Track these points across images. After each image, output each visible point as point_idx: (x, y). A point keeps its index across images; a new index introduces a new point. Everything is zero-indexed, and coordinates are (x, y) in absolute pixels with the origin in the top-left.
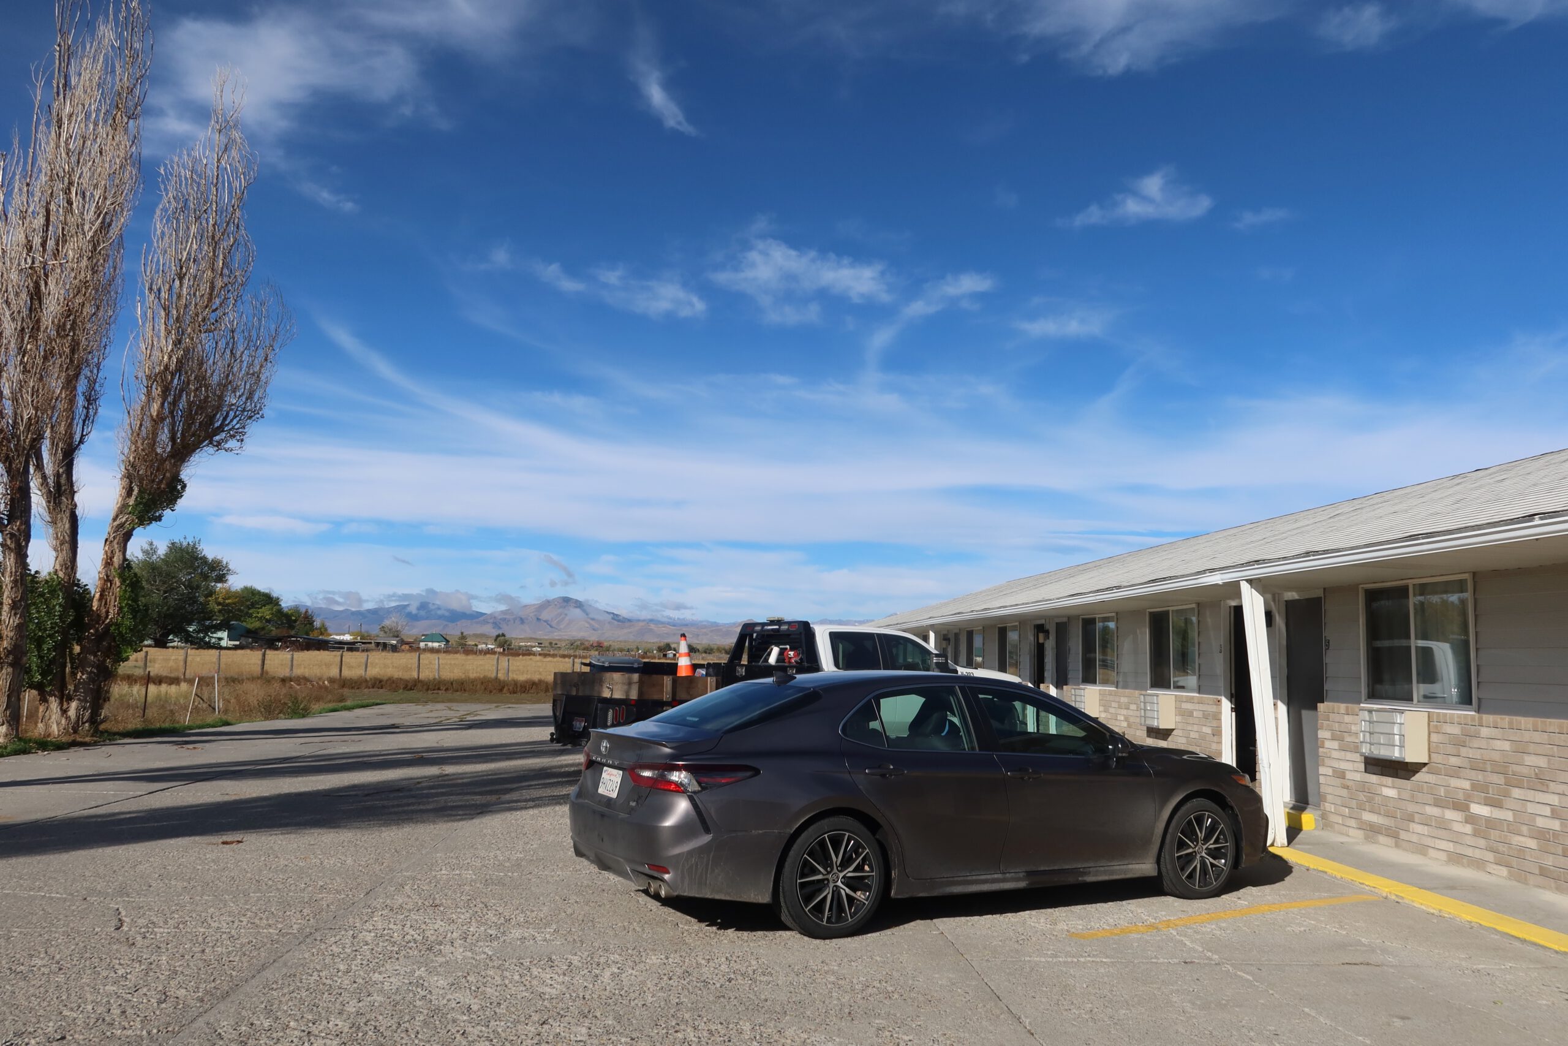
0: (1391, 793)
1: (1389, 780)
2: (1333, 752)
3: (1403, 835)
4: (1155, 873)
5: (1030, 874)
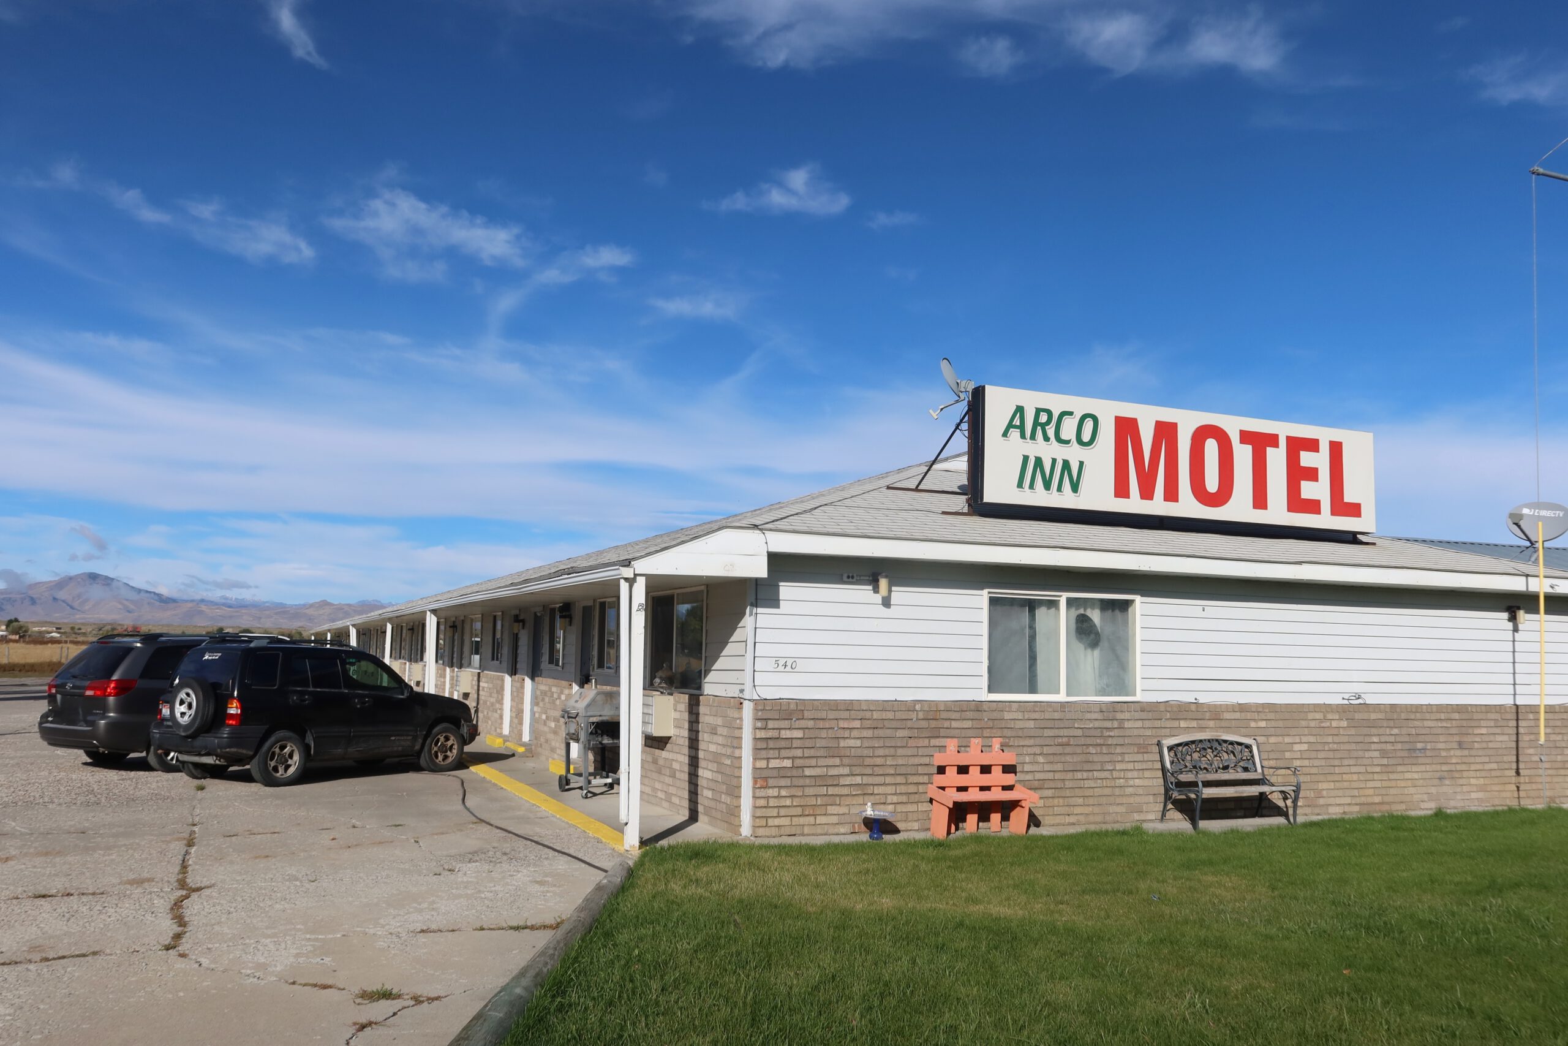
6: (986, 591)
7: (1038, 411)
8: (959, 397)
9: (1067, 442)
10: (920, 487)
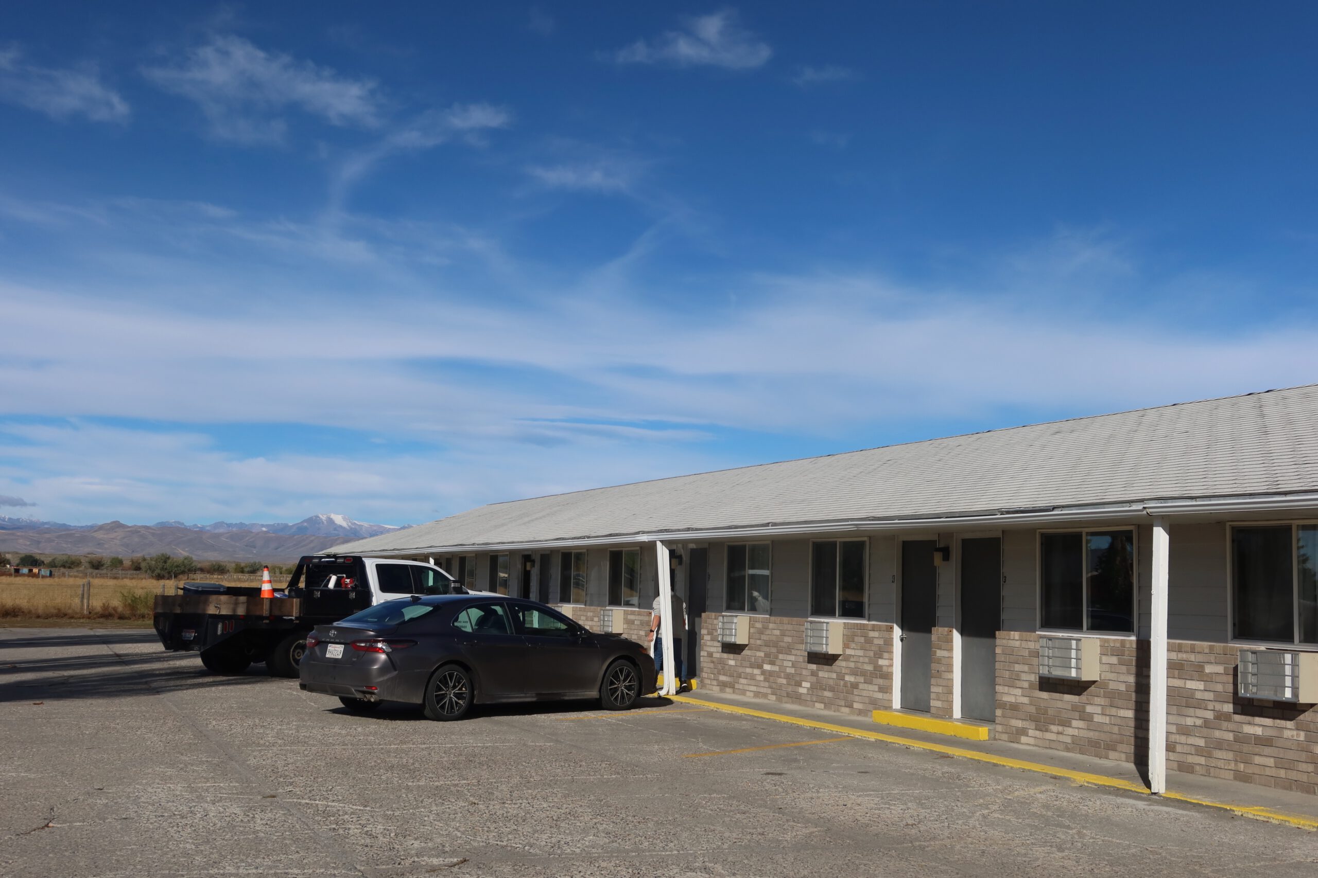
0: (732, 663)
1: (731, 656)
2: (708, 642)
3: (737, 686)
4: (598, 697)
5: (537, 694)
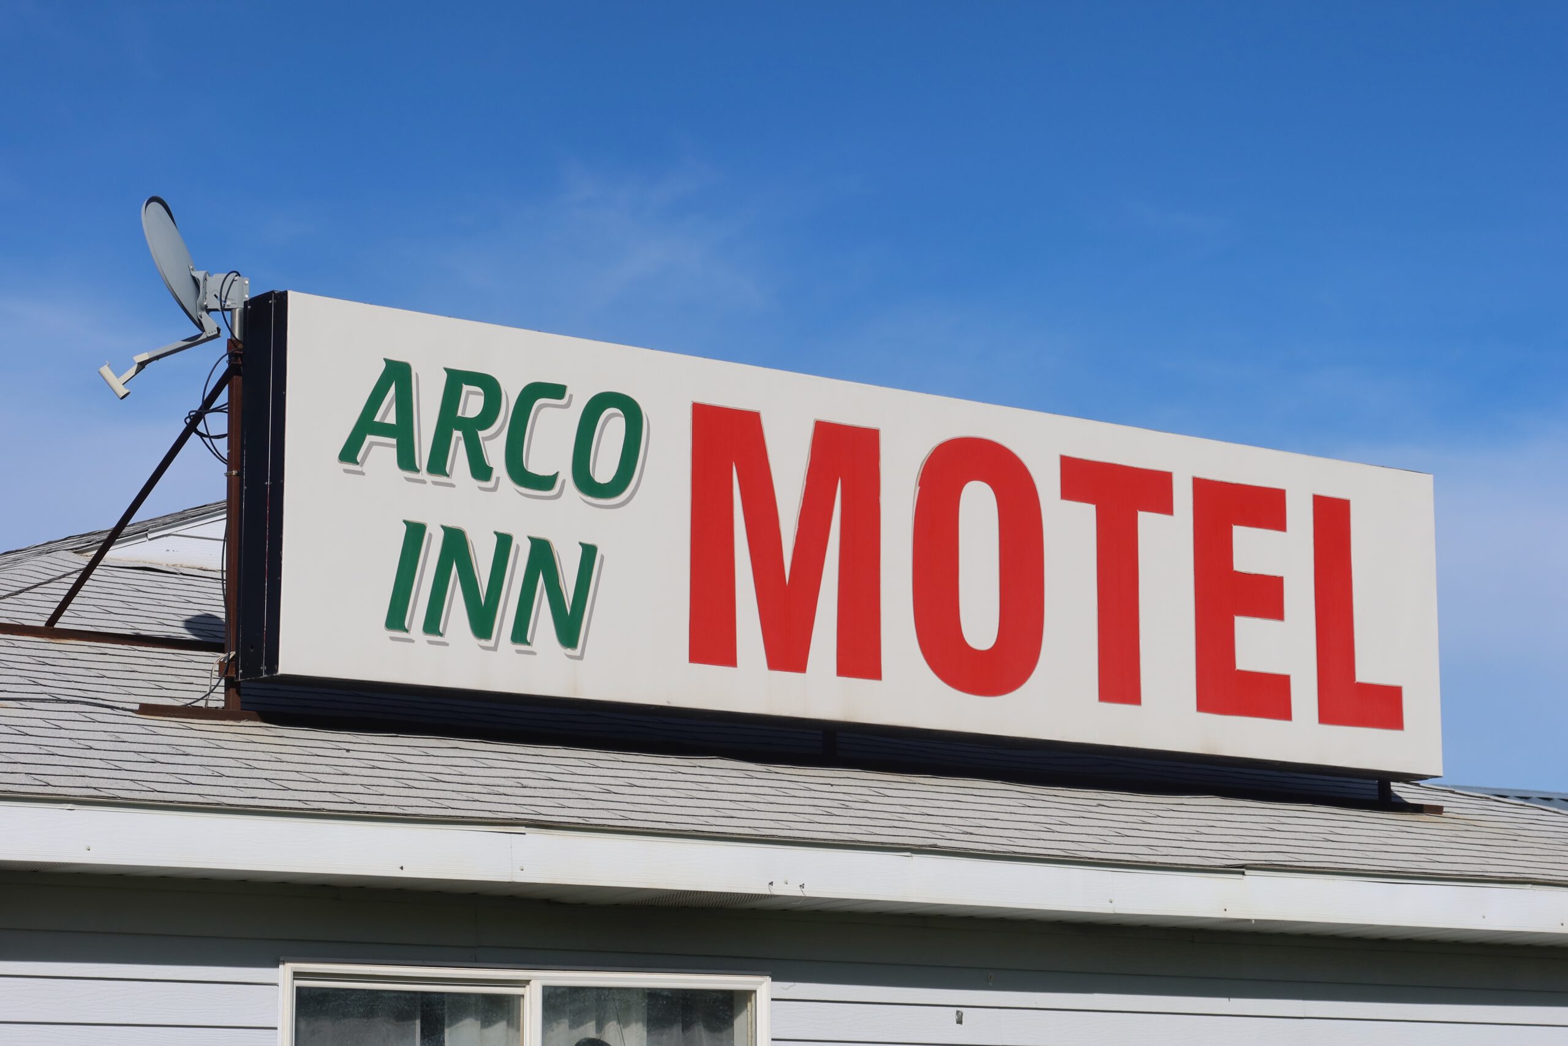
6: (284, 974)
7: (456, 380)
8: (200, 325)
9: (546, 483)
10: (62, 624)
